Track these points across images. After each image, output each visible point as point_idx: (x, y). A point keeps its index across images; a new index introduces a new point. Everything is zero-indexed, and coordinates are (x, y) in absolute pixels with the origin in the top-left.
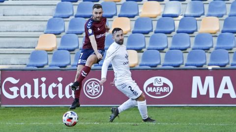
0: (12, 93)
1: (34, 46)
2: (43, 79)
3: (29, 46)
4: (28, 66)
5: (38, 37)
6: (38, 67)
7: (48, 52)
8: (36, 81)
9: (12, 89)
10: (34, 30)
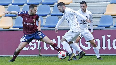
0: (87, 46)
1: (103, 13)
2: (109, 36)
3: (100, 12)
4: (98, 27)
5: (107, 6)
6: (106, 27)
7: (113, 17)
8: (104, 37)
9: (87, 43)
10: (104, 1)
